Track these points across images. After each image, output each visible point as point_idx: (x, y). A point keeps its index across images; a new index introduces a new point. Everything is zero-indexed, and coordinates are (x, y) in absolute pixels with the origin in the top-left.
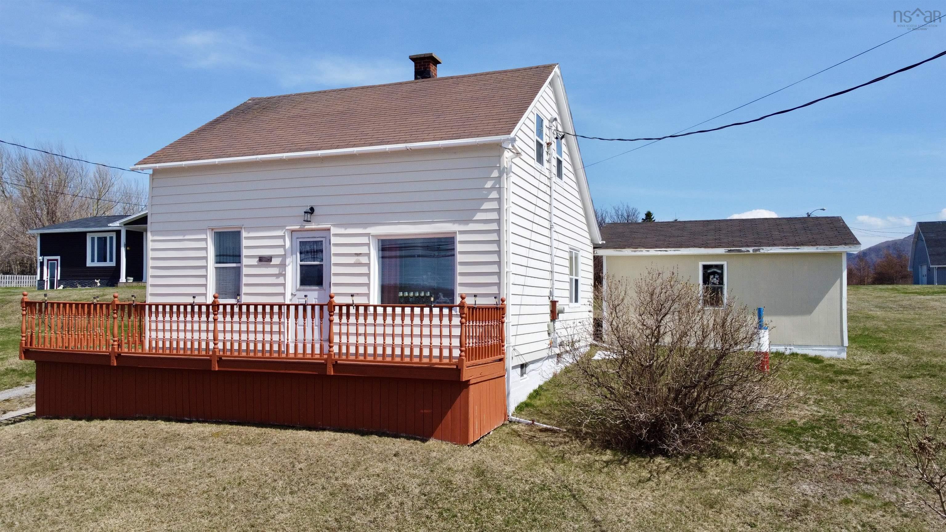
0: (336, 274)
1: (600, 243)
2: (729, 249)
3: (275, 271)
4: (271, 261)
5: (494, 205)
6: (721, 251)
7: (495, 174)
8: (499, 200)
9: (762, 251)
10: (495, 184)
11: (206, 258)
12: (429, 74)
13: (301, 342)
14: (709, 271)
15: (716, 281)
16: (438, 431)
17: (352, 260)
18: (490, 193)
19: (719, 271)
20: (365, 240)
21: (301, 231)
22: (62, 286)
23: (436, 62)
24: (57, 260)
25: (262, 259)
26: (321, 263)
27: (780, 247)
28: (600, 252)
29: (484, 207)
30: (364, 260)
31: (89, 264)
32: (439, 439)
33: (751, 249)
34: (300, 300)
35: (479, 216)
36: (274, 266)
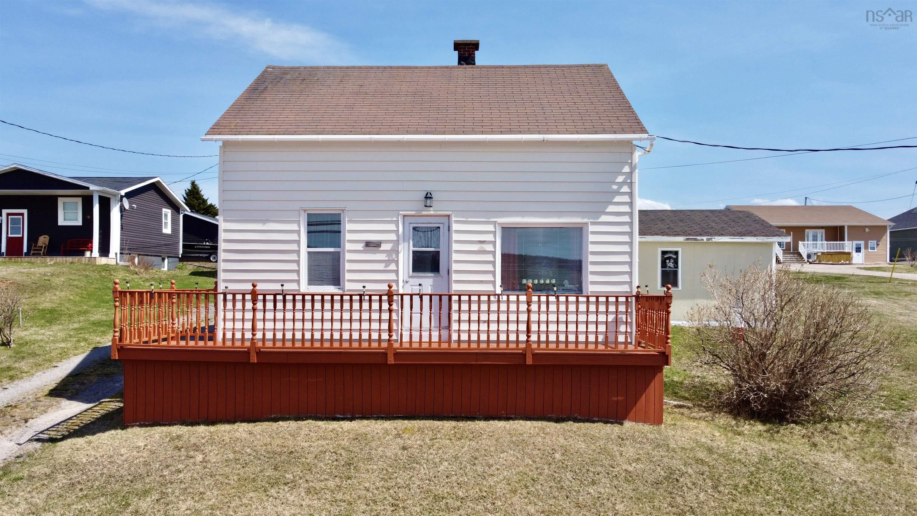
0: (457, 262)
2: (687, 237)
4: (380, 246)
5: (626, 199)
6: (681, 239)
7: (626, 169)
8: (631, 193)
9: (714, 240)
10: (626, 179)
11: (298, 242)
13: (417, 331)
16: (632, 414)
17: (475, 247)
18: (620, 188)
21: (413, 216)
25: (368, 244)
26: (438, 250)
27: (728, 237)
29: (615, 200)
30: (488, 247)
32: (633, 421)
33: (705, 238)
34: (413, 287)
35: (612, 209)
36: (385, 251)
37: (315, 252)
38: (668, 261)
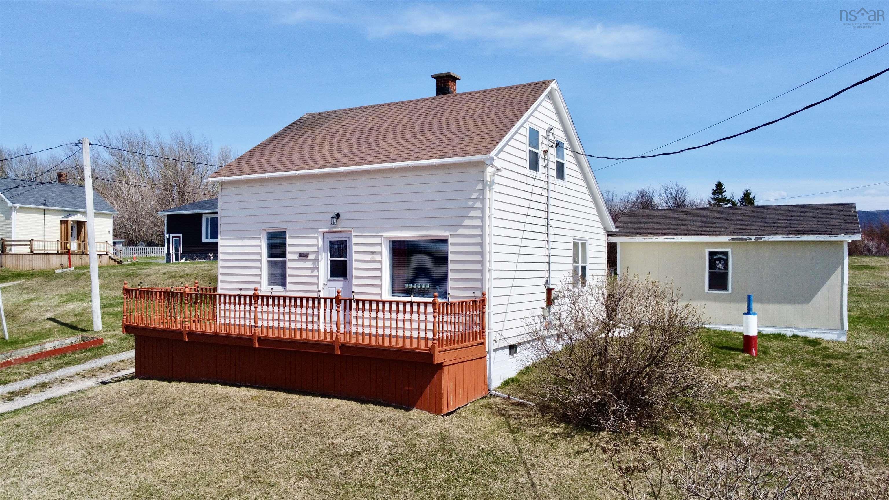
0: (356, 269)
1: (614, 231)
2: (732, 237)
3: (309, 265)
4: (308, 257)
5: (478, 213)
6: (725, 239)
7: (479, 187)
8: (482, 209)
9: (763, 239)
10: (479, 196)
11: (260, 253)
12: (448, 90)
13: (329, 323)
14: (715, 257)
15: (720, 266)
16: (419, 402)
17: (368, 257)
18: (475, 203)
19: (725, 258)
20: (377, 241)
21: (330, 232)
22: (184, 259)
23: (455, 79)
24: (179, 237)
25: (301, 255)
26: (345, 259)
27: (782, 236)
28: (613, 239)
29: (470, 215)
30: (377, 257)
31: (204, 240)
32: (420, 409)
33: (753, 238)
34: (330, 289)
35: (467, 222)
36: (310, 261)
37: (272, 261)
38: (717, 262)
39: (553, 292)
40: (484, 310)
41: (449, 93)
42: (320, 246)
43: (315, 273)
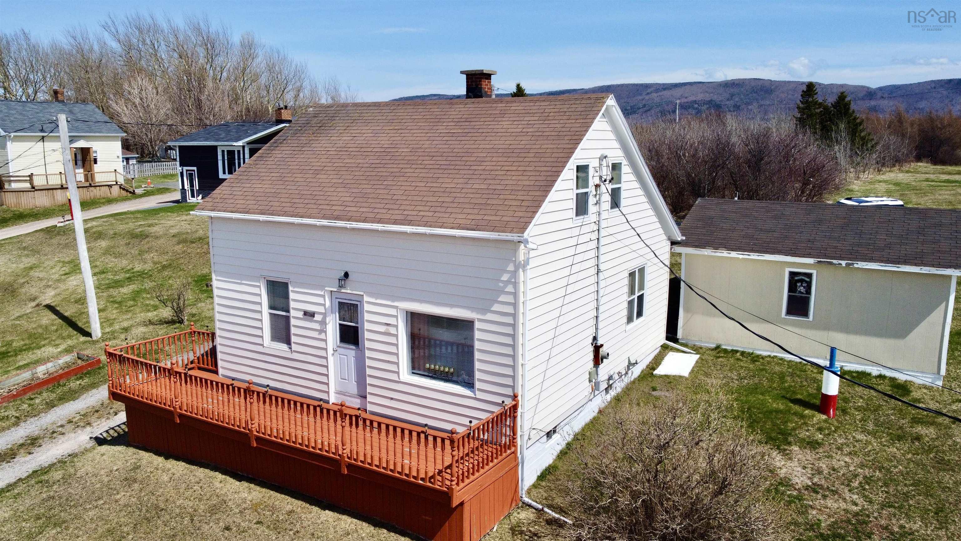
0: (369, 340)
1: (679, 239)
2: (819, 260)
3: (317, 326)
4: (314, 317)
5: (510, 299)
6: (809, 261)
7: (511, 268)
8: (515, 295)
9: (856, 266)
10: (510, 278)
11: (261, 304)
12: (481, 92)
14: (796, 278)
15: (802, 289)
17: (382, 329)
18: (505, 286)
19: (808, 280)
20: (393, 312)
21: (338, 292)
22: (201, 196)
23: (488, 76)
24: (194, 171)
25: (306, 313)
26: (357, 325)
27: (878, 264)
28: (678, 249)
29: (501, 299)
30: (392, 330)
31: (220, 177)
33: (843, 263)
34: (341, 356)
35: (496, 307)
36: (316, 322)
37: (275, 314)
38: (799, 284)
39: (601, 350)
40: (515, 414)
41: (481, 97)
42: (327, 307)
43: (323, 336)
